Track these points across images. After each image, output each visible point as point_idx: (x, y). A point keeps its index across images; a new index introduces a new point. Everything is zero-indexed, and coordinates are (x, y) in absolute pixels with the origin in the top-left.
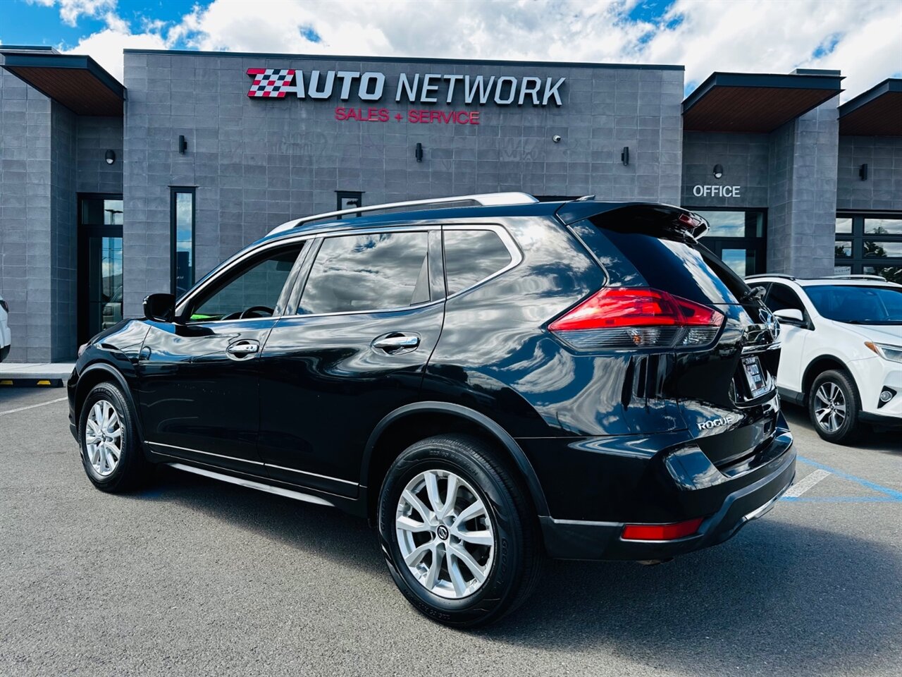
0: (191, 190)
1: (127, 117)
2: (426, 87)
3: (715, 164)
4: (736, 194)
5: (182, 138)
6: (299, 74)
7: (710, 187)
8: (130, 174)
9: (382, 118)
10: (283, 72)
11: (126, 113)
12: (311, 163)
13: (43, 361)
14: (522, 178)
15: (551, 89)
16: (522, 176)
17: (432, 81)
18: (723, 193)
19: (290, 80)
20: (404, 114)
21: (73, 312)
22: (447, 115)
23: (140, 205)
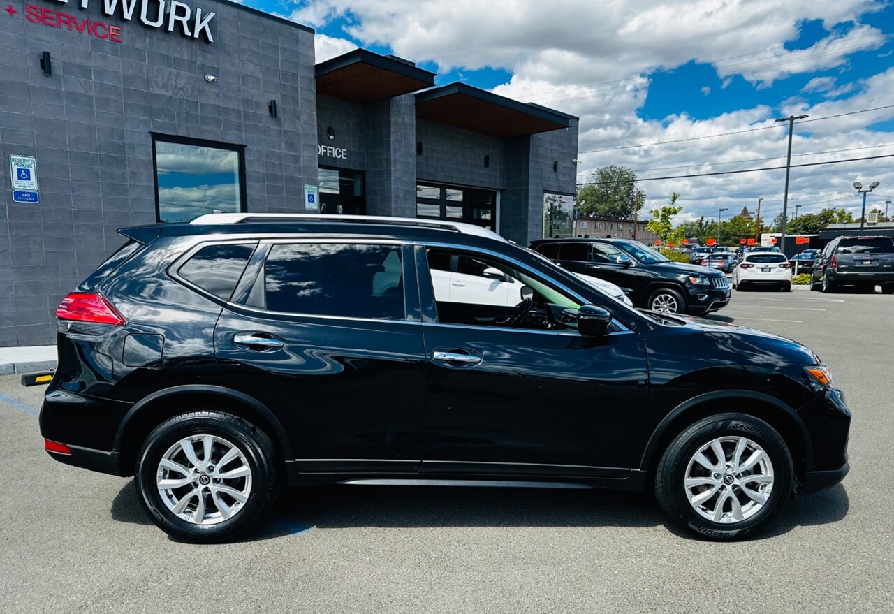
3: (328, 126)
4: (344, 156)
7: (325, 147)
14: (176, 116)
15: (201, 22)
16: (176, 113)
18: (335, 154)
20: (19, 8)
22: (80, 23)
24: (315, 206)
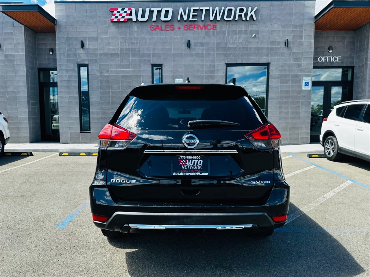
0: (87, 65)
1: (57, 33)
2: (192, 14)
3: (329, 46)
4: (339, 60)
5: (82, 41)
6: (133, 10)
7: (326, 57)
8: (60, 59)
9: (172, 29)
10: (126, 9)
11: (57, 31)
12: (139, 51)
13: (26, 143)
15: (251, 12)
16: (237, 54)
17: (195, 11)
18: (332, 60)
19: (129, 13)
20: (182, 27)
21: (38, 121)
22: (201, 26)
23: (64, 73)
24: (309, 88)
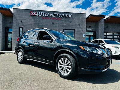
0: (22, 27)
3: (90, 26)
5: (21, 20)
8: (14, 25)
9: (48, 19)
10: (35, 12)
11: (13, 17)
12: (39, 24)
14: (66, 27)
15: (70, 16)
20: (51, 18)
22: (57, 19)
24: (85, 36)
